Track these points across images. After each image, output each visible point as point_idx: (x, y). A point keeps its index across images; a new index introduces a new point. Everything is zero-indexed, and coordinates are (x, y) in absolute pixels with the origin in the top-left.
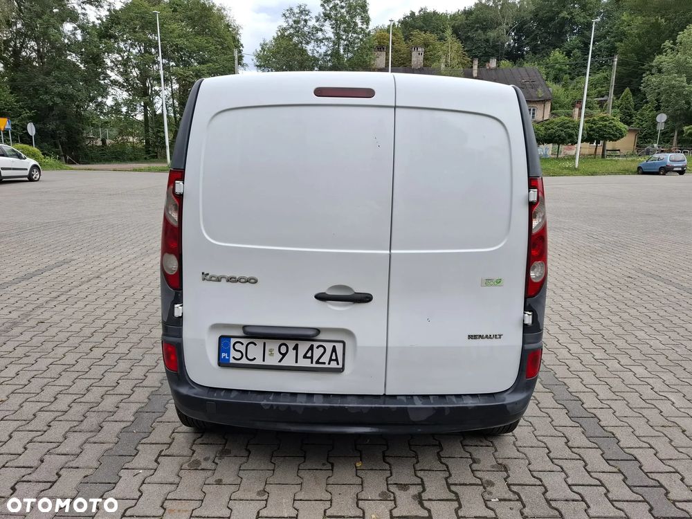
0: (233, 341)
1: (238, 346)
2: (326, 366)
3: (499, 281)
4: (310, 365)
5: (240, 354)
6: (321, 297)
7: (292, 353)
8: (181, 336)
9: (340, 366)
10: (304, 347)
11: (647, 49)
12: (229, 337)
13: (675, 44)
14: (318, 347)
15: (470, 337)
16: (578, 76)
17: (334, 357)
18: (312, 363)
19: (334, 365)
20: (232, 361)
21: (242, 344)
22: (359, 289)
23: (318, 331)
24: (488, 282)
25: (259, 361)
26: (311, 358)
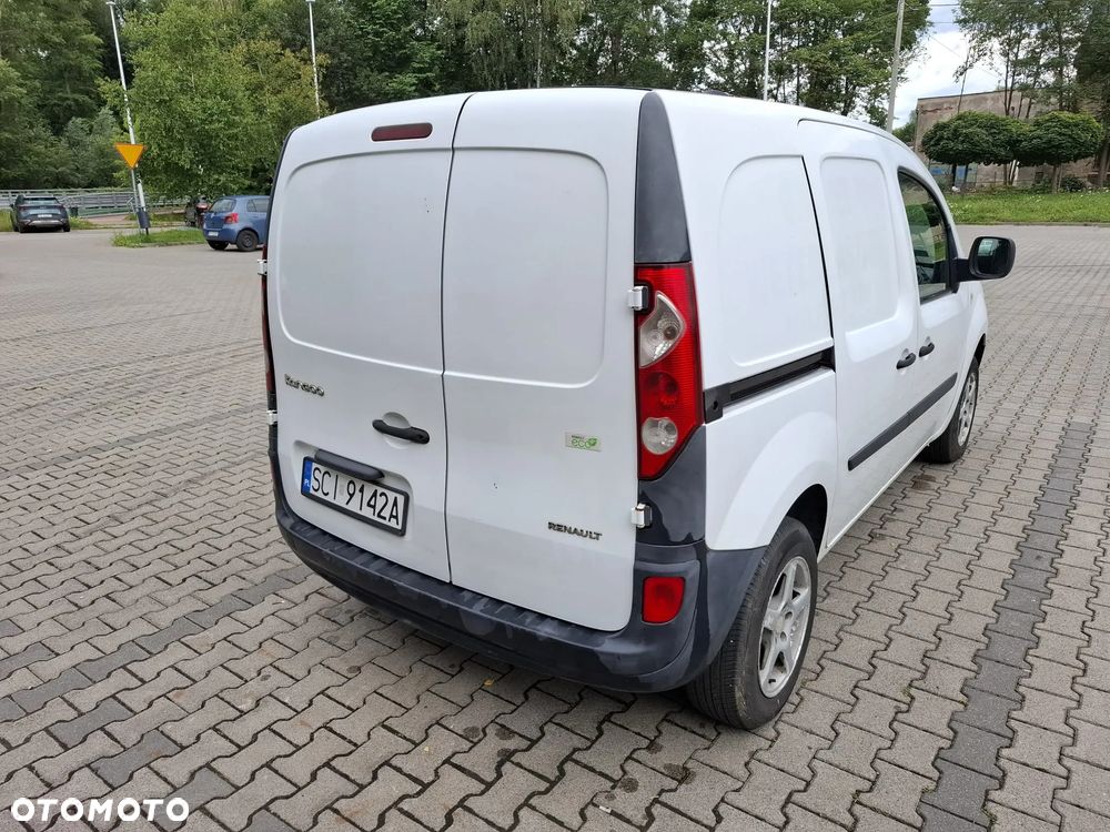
0: (314, 466)
1: (316, 476)
2: (386, 522)
3: (593, 442)
4: (371, 517)
5: (318, 484)
6: (378, 427)
7: (358, 495)
9: (399, 527)
10: (368, 491)
12: (312, 461)
14: (381, 495)
15: (551, 526)
17: (394, 513)
18: (374, 514)
19: (393, 523)
20: (312, 491)
21: (321, 472)
22: (416, 422)
23: (381, 474)
24: (576, 440)
26: (374, 508)
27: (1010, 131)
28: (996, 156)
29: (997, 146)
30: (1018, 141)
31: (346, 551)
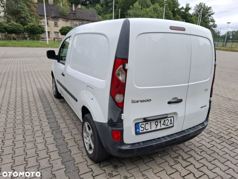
0: (140, 124)
1: (142, 126)
2: (169, 126)
5: (143, 128)
6: (169, 103)
7: (159, 124)
8: (123, 127)
9: (173, 125)
10: (162, 121)
11: (125, 8)
12: (139, 123)
13: (133, 7)
14: (166, 120)
16: (106, 14)
17: (171, 123)
18: (165, 126)
19: (171, 125)
20: (141, 132)
21: (143, 124)
25: (149, 130)
26: (165, 124)
27: (4, 25)
28: (2, 31)
29: (2, 28)
30: (6, 28)
31: (150, 142)
